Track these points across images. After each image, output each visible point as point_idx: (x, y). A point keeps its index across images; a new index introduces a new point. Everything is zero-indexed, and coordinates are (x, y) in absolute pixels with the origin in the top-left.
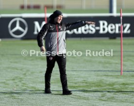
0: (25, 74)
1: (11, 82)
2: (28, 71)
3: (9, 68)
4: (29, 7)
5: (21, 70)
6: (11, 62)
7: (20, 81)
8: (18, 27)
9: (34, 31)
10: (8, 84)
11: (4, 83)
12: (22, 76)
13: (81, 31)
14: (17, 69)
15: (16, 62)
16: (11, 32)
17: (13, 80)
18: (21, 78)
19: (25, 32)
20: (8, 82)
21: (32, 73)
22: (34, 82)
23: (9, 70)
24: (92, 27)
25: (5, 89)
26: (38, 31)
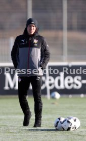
13: (64, 85)
24: (78, 80)
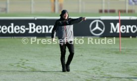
0: (103, 65)
1: (92, 71)
2: (105, 62)
3: (89, 60)
4: (106, 11)
5: (100, 61)
6: (92, 55)
7: (99, 70)
8: (97, 27)
9: (110, 30)
10: (89, 73)
11: (86, 71)
12: (100, 67)
14: (96, 61)
15: (96, 55)
16: (92, 31)
17: (93, 69)
18: (100, 68)
19: (103, 31)
20: (89, 71)
21: (109, 64)
22: (110, 71)
23: (90, 61)
25: (86, 77)
26: (113, 30)
